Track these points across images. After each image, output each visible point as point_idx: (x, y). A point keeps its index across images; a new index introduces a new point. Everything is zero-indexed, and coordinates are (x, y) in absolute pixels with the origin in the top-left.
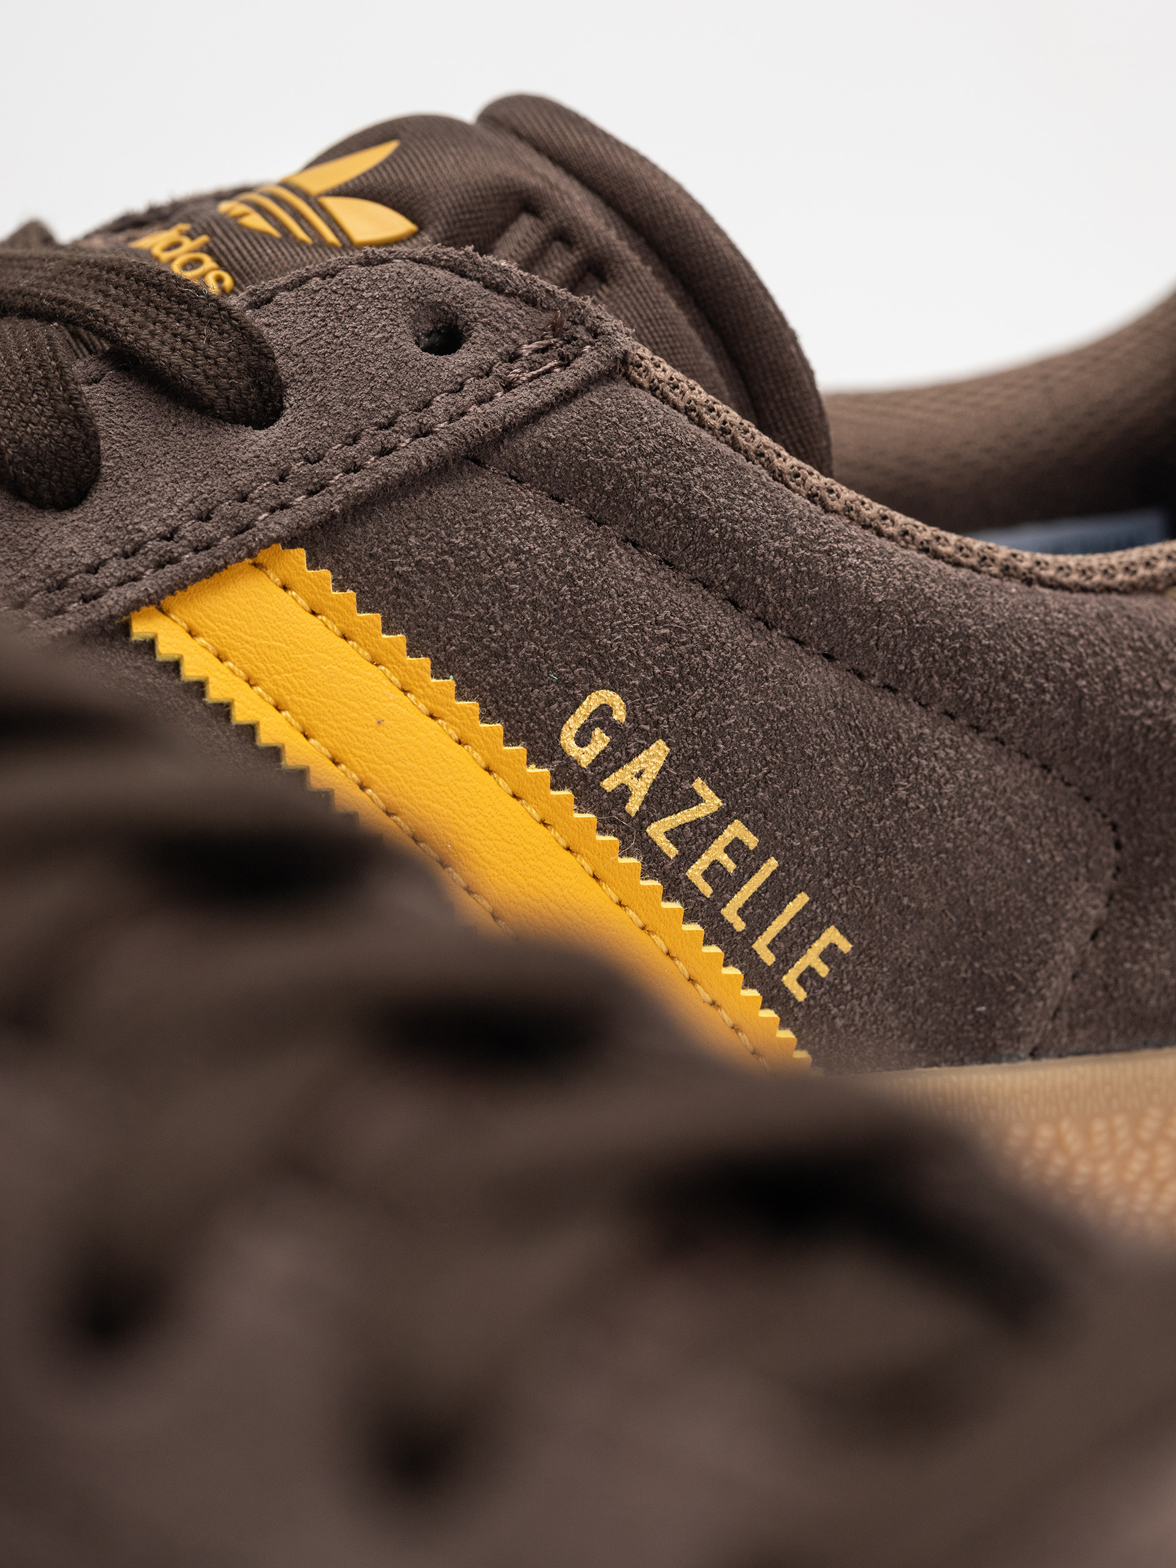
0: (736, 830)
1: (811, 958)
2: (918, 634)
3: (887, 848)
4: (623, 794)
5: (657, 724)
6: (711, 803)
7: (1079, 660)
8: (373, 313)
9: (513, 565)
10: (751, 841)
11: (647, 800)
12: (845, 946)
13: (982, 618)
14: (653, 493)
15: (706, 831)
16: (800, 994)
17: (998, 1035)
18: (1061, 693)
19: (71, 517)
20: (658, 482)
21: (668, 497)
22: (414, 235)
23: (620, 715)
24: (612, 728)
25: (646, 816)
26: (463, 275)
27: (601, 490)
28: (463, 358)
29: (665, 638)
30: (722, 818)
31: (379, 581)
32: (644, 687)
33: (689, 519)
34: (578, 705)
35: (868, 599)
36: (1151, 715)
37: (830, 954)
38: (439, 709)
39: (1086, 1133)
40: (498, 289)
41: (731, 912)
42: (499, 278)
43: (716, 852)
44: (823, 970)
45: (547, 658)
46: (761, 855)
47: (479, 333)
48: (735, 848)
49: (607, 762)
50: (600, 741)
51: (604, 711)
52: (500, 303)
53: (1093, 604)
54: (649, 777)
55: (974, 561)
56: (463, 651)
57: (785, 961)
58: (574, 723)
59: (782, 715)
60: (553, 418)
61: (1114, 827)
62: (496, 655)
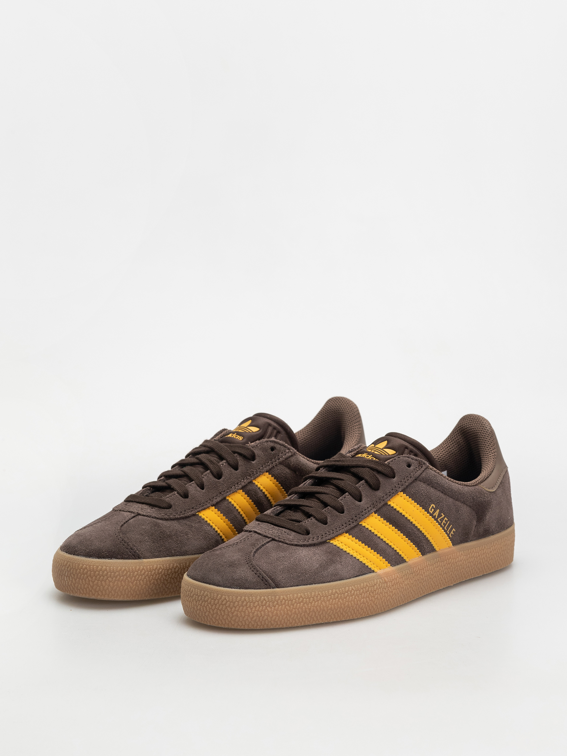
0: (446, 519)
1: (452, 533)
2: (460, 494)
3: (458, 519)
4: (435, 516)
5: (438, 507)
6: (443, 516)
7: (474, 495)
8: (402, 464)
9: (422, 491)
10: (447, 520)
11: (438, 516)
12: (455, 531)
13: (465, 491)
14: (434, 481)
15: (443, 519)
16: (451, 537)
17: (468, 539)
18: (472, 498)
19: (379, 491)
20: (435, 480)
21: (436, 481)
22: (396, 453)
23: (434, 507)
24: (434, 508)
25: (438, 518)
26: (409, 458)
27: (429, 481)
28: (412, 468)
29: (437, 498)
30: (444, 517)
31: (410, 495)
32: (436, 503)
33: (438, 484)
34: (430, 506)
35: (455, 491)
36: (480, 500)
37: (454, 532)
38: (418, 509)
39: (476, 550)
40: (413, 459)
41: (445, 528)
42: (413, 458)
43: (444, 521)
44: (453, 534)
45: (427, 501)
46: (448, 521)
47: (413, 465)
48: (446, 521)
49: (434, 512)
50: (433, 510)
51: (433, 507)
52: (414, 461)
53: (473, 488)
54: (438, 513)
55: (462, 484)
56: (419, 502)
57: (450, 533)
58: (430, 509)
59: (449, 505)
60: (423, 474)
61: (476, 513)
62: (422, 502)
